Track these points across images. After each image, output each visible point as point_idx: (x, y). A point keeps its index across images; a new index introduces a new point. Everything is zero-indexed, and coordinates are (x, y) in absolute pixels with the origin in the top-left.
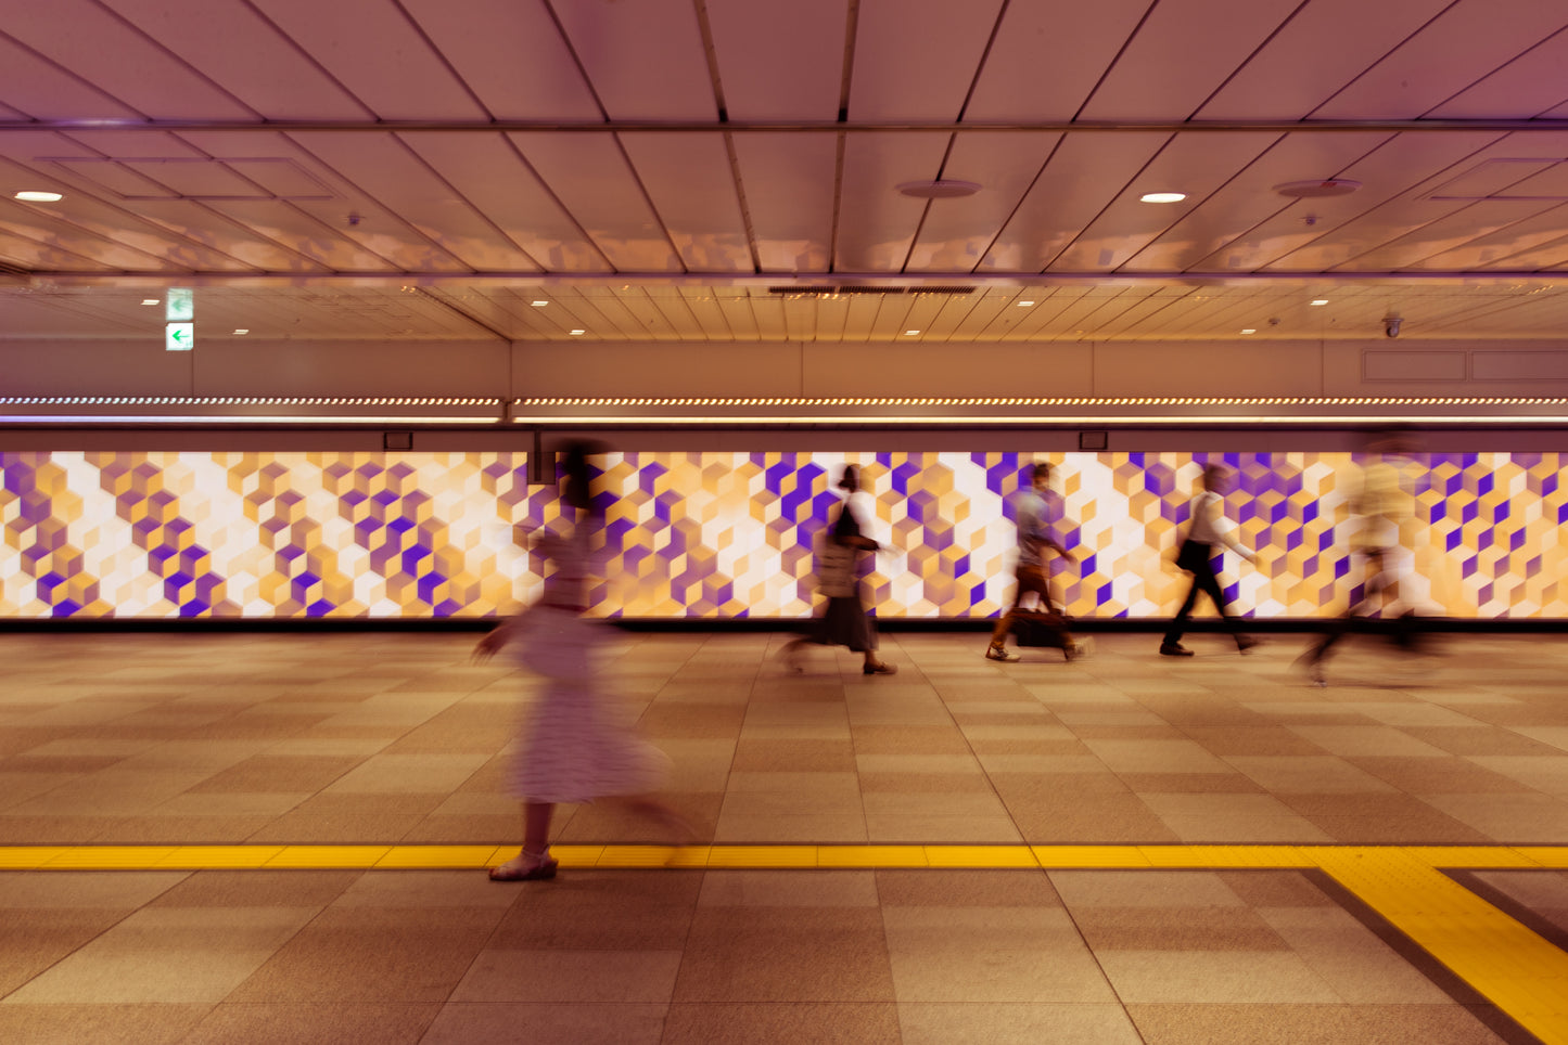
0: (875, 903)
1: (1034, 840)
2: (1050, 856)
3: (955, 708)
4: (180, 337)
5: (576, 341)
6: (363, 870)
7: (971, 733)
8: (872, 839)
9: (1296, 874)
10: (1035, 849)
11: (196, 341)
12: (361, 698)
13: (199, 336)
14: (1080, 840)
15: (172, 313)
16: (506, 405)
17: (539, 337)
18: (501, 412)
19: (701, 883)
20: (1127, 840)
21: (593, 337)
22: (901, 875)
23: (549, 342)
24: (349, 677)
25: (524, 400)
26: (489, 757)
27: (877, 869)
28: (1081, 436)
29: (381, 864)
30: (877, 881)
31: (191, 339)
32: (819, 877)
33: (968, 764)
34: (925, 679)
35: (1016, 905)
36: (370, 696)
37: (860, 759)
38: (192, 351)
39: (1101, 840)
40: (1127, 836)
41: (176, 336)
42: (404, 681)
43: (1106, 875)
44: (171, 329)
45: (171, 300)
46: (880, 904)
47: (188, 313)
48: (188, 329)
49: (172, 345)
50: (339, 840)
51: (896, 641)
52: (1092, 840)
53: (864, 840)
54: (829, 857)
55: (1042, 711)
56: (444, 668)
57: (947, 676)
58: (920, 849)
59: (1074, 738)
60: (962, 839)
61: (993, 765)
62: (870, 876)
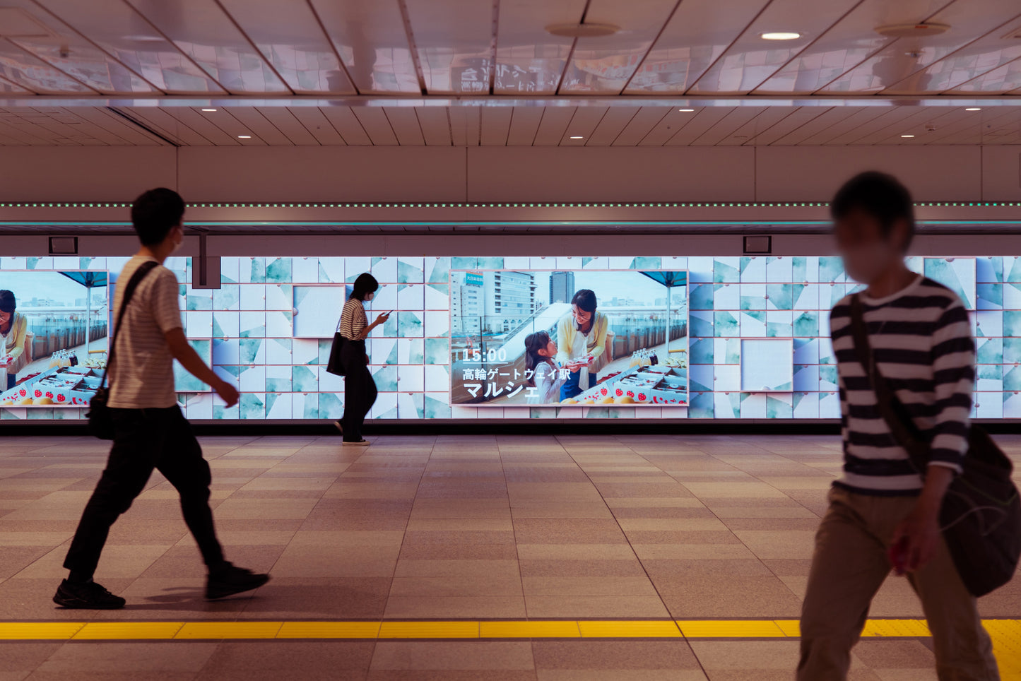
0: (531, 667)
1: (680, 615)
2: (692, 628)
3: (614, 502)
6: (63, 641)
7: (627, 525)
8: (530, 615)
9: (917, 642)
10: (680, 623)
12: (39, 496)
14: (722, 615)
19: (373, 652)
20: (765, 615)
22: (556, 644)
24: (22, 476)
26: (168, 547)
27: (534, 639)
28: (745, 239)
29: (76, 638)
30: (533, 648)
32: (480, 646)
33: (624, 551)
34: (587, 477)
35: (659, 667)
36: (48, 493)
37: (520, 547)
39: (741, 615)
40: (765, 613)
43: (743, 643)
46: (536, 668)
50: (36, 617)
51: (559, 442)
52: (733, 616)
53: (524, 616)
54: (489, 629)
55: (699, 505)
57: (607, 475)
58: (574, 623)
59: (725, 529)
60: (614, 615)
61: (646, 552)
62: (528, 644)
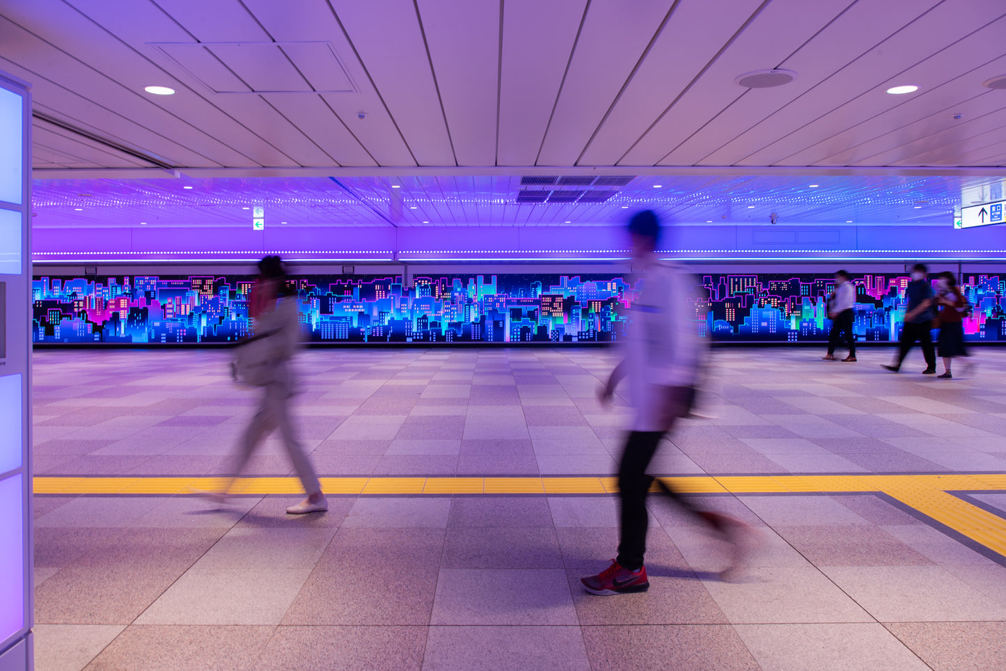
4: (259, 224)
5: (424, 228)
11: (264, 228)
13: (267, 226)
15: (255, 215)
16: (395, 254)
17: (409, 225)
18: (393, 257)
21: (432, 225)
23: (413, 227)
25: (402, 251)
31: (263, 226)
36: (343, 381)
38: (263, 231)
41: (257, 225)
42: (356, 373)
44: (255, 221)
45: (255, 209)
47: (262, 215)
48: (262, 221)
49: (255, 228)
56: (373, 366)
